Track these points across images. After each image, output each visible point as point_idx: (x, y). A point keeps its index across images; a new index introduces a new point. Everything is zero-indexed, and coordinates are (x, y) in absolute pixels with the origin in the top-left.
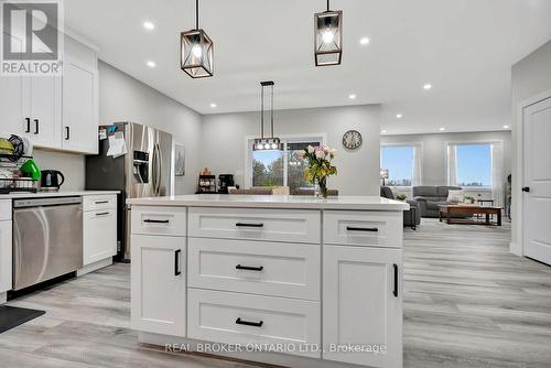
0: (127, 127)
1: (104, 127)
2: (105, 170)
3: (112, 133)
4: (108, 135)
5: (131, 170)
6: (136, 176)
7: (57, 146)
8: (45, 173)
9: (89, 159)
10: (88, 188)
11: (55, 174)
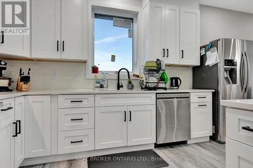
0: (220, 43)
1: (204, 47)
2: (204, 75)
3: (209, 50)
4: (206, 52)
5: (222, 74)
6: (226, 79)
7: (177, 63)
8: (172, 79)
9: (195, 69)
10: (194, 87)
11: (177, 79)
